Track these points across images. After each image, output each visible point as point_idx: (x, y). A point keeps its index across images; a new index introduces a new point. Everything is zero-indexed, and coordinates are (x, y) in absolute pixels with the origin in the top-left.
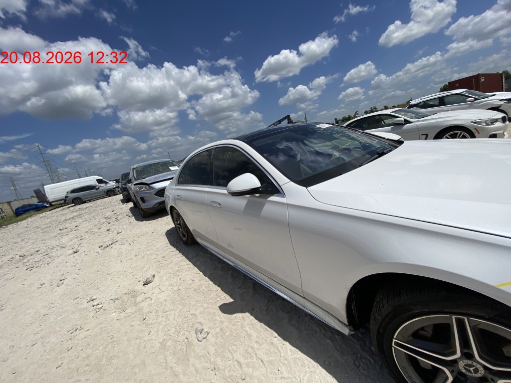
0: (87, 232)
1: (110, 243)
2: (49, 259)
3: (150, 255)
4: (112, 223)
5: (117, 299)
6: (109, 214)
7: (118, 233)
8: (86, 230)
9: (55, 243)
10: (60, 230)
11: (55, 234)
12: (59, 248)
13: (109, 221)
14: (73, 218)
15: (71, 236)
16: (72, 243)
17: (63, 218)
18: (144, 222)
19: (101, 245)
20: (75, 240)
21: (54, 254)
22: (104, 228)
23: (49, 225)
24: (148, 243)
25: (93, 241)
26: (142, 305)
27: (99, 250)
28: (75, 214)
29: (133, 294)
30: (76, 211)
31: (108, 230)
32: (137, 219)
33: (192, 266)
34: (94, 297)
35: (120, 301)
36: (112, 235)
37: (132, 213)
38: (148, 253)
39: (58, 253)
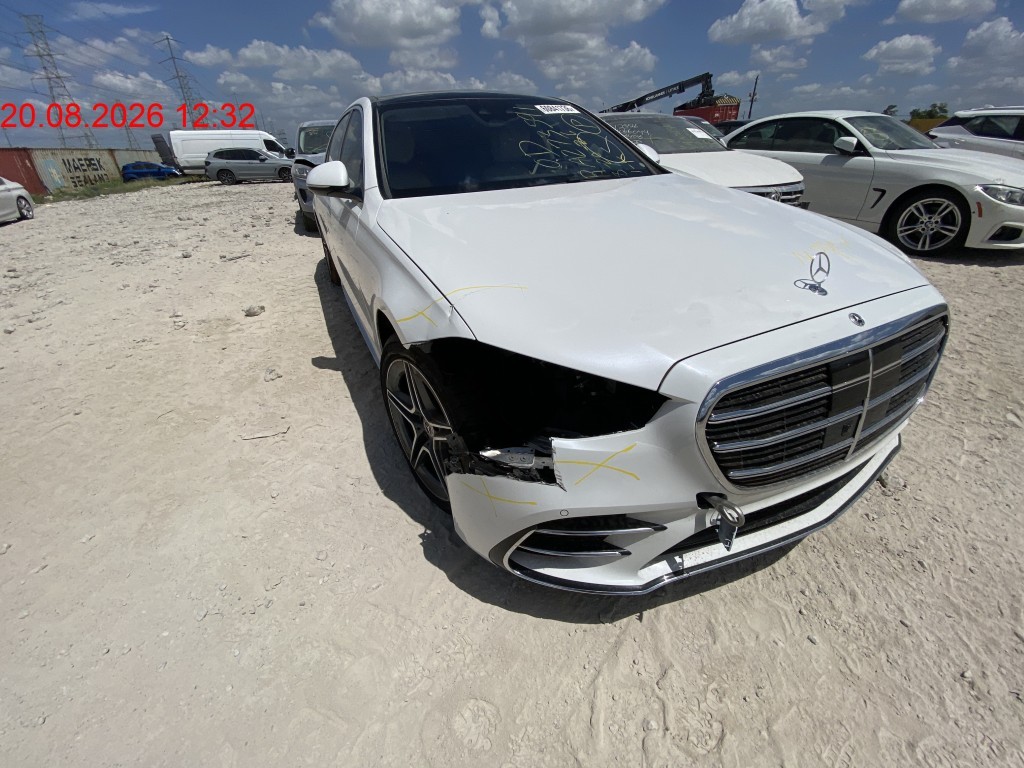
0: (215, 232)
1: (239, 255)
2: (147, 258)
3: (279, 283)
4: (258, 227)
5: (204, 321)
6: (263, 211)
7: (257, 244)
8: (216, 228)
9: (164, 237)
10: (180, 219)
11: (171, 223)
12: (166, 245)
13: (255, 222)
14: (207, 205)
15: (190, 232)
16: (188, 242)
17: (194, 202)
18: (305, 237)
19: (224, 254)
20: (195, 239)
21: (157, 252)
22: (243, 231)
23: (170, 208)
24: (287, 268)
25: (216, 247)
26: (230, 335)
27: (218, 261)
28: (214, 199)
29: (227, 321)
30: (219, 194)
31: (246, 236)
32: (297, 231)
33: (321, 310)
34: (179, 314)
35: (207, 325)
36: (247, 245)
37: (297, 219)
38: (278, 280)
39: (163, 252)
